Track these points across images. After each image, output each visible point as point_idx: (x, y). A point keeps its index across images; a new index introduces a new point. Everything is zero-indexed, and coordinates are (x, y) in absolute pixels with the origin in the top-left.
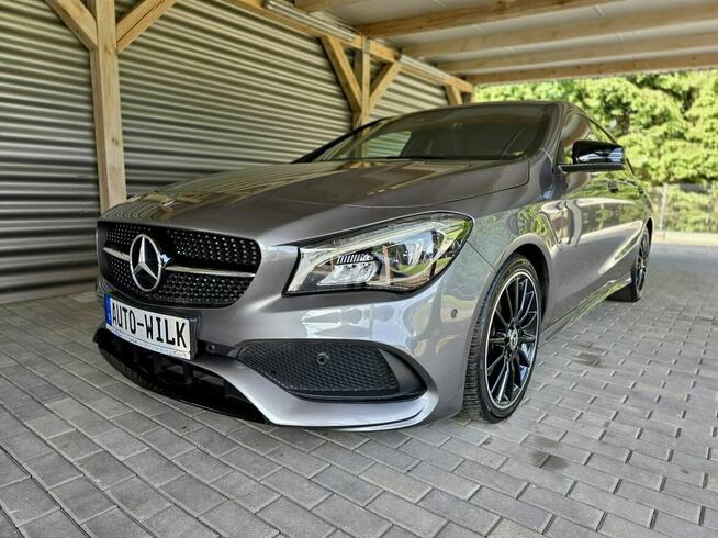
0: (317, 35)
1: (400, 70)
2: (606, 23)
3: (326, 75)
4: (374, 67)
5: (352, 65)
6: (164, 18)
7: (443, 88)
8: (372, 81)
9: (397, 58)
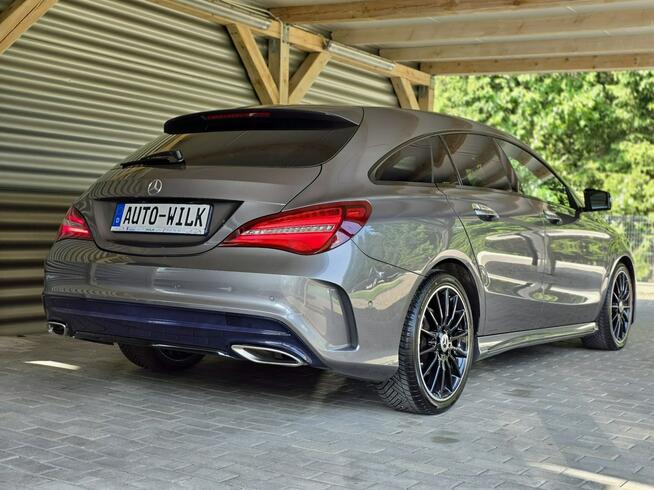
0: (223, 23)
1: (329, 60)
2: (579, 20)
3: (234, 70)
4: (294, 57)
5: (266, 57)
6: (49, 15)
7: (389, 80)
8: (292, 75)
9: (325, 47)
